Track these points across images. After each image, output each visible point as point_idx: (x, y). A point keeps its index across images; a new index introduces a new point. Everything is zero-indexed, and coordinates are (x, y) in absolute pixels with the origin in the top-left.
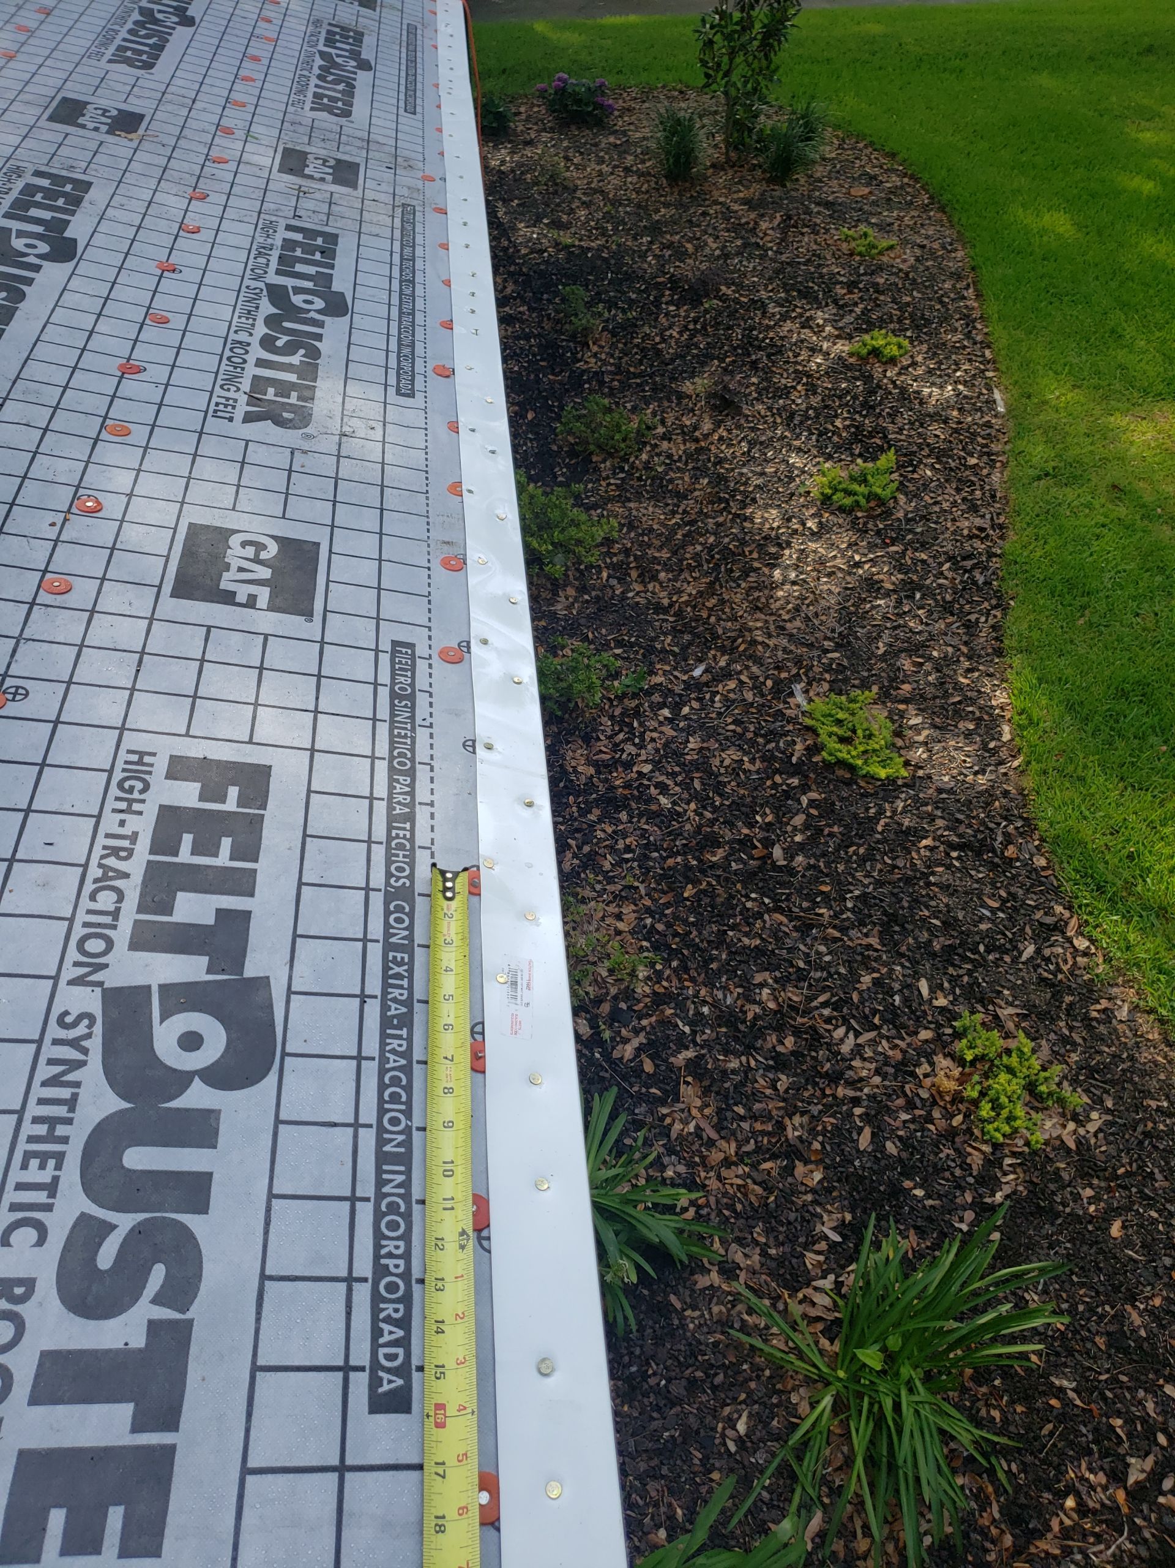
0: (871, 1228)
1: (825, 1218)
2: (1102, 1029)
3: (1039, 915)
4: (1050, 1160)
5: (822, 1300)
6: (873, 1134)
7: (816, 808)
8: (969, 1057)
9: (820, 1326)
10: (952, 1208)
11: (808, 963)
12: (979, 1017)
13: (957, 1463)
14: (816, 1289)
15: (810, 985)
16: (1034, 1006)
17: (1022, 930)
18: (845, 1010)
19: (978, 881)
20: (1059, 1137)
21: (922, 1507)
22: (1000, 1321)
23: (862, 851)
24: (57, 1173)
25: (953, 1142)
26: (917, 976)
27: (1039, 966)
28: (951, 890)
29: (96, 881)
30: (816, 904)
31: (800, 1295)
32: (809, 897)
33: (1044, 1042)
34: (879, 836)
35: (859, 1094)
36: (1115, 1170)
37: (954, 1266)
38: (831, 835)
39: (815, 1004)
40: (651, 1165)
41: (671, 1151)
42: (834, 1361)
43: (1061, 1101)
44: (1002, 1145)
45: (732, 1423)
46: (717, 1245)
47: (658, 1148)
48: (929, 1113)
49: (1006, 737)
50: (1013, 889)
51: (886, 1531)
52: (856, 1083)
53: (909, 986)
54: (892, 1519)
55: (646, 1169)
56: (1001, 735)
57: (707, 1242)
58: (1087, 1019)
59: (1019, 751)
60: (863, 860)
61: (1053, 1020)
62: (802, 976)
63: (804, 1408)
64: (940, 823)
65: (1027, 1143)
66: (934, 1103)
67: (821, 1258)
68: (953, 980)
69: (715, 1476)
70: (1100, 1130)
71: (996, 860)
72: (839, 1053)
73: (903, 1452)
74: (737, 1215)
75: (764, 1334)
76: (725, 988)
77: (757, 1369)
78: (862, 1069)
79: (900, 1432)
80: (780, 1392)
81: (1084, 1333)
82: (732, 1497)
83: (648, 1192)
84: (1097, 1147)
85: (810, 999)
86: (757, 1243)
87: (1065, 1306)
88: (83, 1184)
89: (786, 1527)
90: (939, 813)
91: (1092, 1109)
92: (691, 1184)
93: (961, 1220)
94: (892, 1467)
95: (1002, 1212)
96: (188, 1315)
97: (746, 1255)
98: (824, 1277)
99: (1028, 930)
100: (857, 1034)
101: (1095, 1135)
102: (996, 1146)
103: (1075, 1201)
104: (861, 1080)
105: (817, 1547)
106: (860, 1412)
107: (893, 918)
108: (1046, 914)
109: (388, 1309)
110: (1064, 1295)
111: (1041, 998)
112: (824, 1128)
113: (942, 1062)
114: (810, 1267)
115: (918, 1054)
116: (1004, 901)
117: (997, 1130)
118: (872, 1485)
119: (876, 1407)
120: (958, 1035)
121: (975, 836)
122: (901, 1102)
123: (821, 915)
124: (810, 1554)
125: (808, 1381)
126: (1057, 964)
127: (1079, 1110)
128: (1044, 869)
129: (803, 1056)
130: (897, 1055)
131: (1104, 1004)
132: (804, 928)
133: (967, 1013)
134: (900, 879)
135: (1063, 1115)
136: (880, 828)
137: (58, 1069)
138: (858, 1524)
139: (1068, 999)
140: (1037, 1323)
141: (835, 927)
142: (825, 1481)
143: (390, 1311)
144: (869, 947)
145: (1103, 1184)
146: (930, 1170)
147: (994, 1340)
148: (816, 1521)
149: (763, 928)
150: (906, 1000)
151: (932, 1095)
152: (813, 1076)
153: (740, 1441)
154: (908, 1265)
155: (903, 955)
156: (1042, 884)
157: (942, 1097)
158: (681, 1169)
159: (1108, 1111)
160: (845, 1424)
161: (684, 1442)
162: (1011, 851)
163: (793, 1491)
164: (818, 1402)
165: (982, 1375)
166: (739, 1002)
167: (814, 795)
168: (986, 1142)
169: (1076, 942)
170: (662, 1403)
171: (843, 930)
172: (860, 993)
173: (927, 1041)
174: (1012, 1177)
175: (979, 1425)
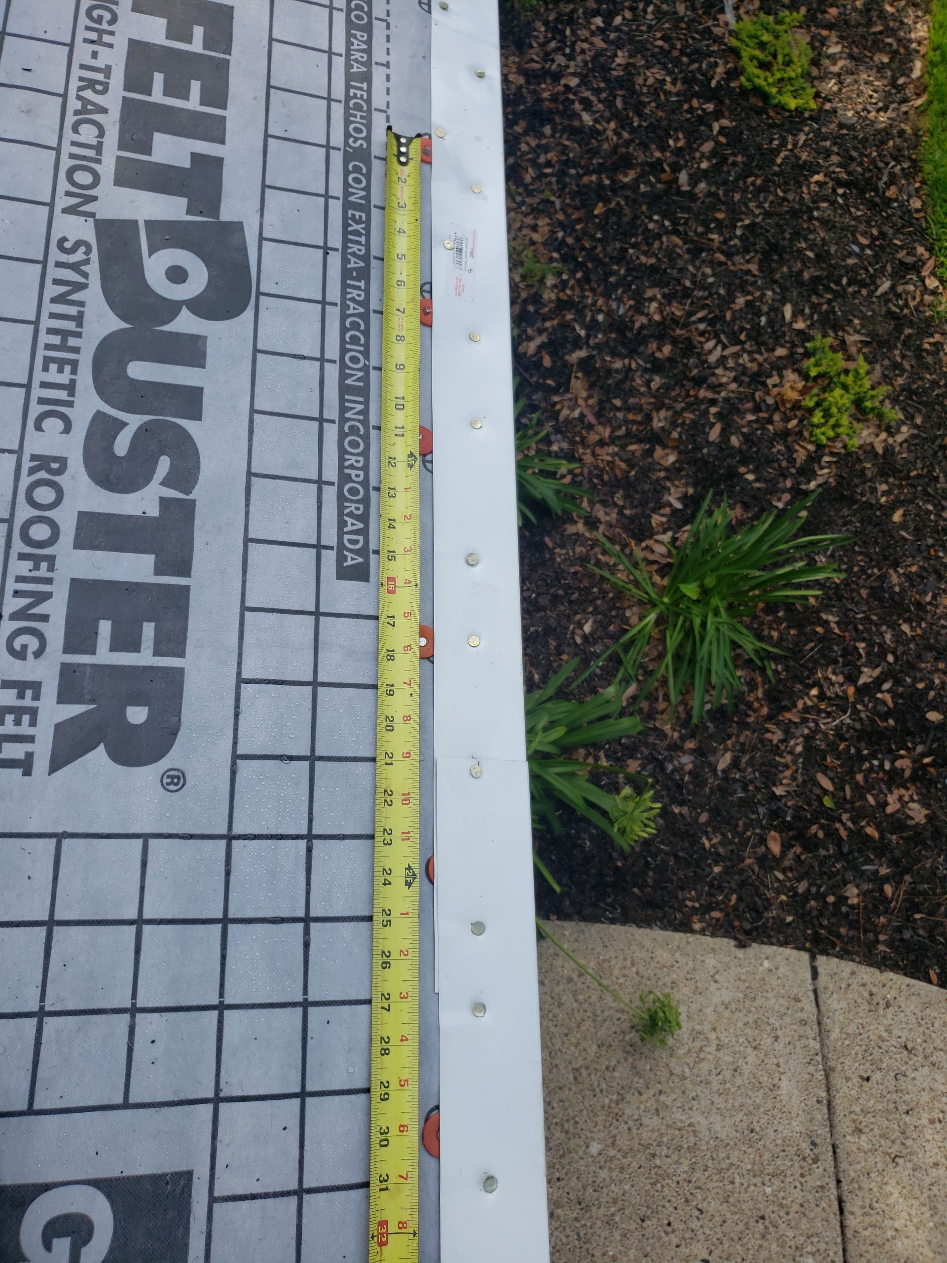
0: (707, 501)
1: (673, 490)
2: (930, 359)
3: (901, 255)
4: (859, 460)
5: (660, 549)
6: (723, 430)
7: (726, 135)
8: (813, 373)
9: (655, 567)
10: (774, 490)
11: (694, 282)
12: (829, 340)
13: (740, 663)
14: (657, 541)
15: (692, 302)
16: (877, 335)
17: (884, 267)
18: (718, 326)
19: (856, 219)
20: (871, 444)
21: (709, 686)
22: (793, 573)
23: (759, 182)
24: (73, 377)
25: (786, 441)
26: (783, 301)
27: (890, 300)
28: (830, 226)
29: (76, 113)
30: (709, 230)
31: (644, 545)
32: (705, 224)
33: (878, 367)
34: (776, 169)
35: (716, 396)
36: (909, 472)
37: (767, 532)
38: (735, 164)
39: (694, 318)
40: (541, 441)
41: (557, 430)
42: (662, 591)
43: (880, 416)
44: (824, 446)
45: (580, 625)
46: (585, 504)
47: (548, 427)
48: (771, 417)
49: (916, 74)
50: (885, 229)
51: (680, 698)
52: (717, 388)
53: (776, 310)
54: (686, 691)
55: (537, 443)
56: (911, 70)
57: (578, 501)
58: (919, 349)
59: (924, 90)
60: (758, 191)
61: (891, 348)
62: (686, 293)
63: (634, 620)
64: (835, 159)
65: (845, 446)
66: (777, 408)
67: (664, 519)
68: (815, 307)
69: (565, 657)
70: (906, 441)
71: (877, 200)
72: (706, 362)
73: (703, 652)
74: (604, 484)
75: (613, 569)
76: (619, 300)
77: (604, 592)
78: (723, 376)
79: (702, 640)
80: (618, 608)
81: (854, 586)
82: (574, 670)
83: (536, 461)
84: (900, 453)
85: (690, 314)
86: (616, 505)
87: (844, 567)
88: (96, 387)
89: (611, 690)
90: (835, 149)
91: (904, 423)
92: (570, 457)
93: (779, 500)
94: (692, 661)
95: (813, 497)
96: (191, 497)
97: (607, 514)
98: (664, 532)
99: (889, 268)
100: (725, 347)
101: (901, 444)
102: (820, 446)
103: (872, 493)
104: (721, 385)
105: (629, 705)
106: (675, 626)
107: (774, 248)
108: (908, 254)
109: (351, 507)
110: (845, 559)
111: (884, 329)
112: (684, 423)
113: (790, 376)
114: (654, 525)
115: (772, 368)
116: (874, 239)
117: (823, 434)
118: (675, 671)
119: (688, 624)
120: (808, 354)
121: (863, 175)
122: (749, 405)
123: (712, 240)
124: (624, 708)
125: (641, 603)
126: (906, 300)
127: (893, 424)
128: (918, 211)
129: (677, 362)
130: (754, 367)
131: (937, 338)
132: (696, 252)
133: (819, 336)
134: (787, 212)
135: (879, 427)
136: (779, 161)
137: (63, 289)
138: (661, 693)
139: (908, 331)
140: (820, 576)
141: (722, 252)
142: (641, 666)
143: (353, 509)
144: (748, 272)
145: (897, 482)
146: (763, 460)
147: (785, 586)
148: (632, 689)
149: (660, 248)
150: (770, 322)
151: (776, 403)
152: (681, 379)
153: (585, 637)
154: (731, 529)
155: (775, 282)
156: (912, 225)
157: (784, 404)
158: (565, 445)
159: (916, 427)
160: (663, 633)
161: (545, 634)
162: (892, 192)
163: (618, 670)
164: (645, 617)
165: (771, 608)
166: (630, 313)
167: (725, 122)
168: (811, 442)
169: (927, 282)
170: (531, 609)
171: (729, 255)
172: (734, 312)
173: (780, 358)
174: (826, 471)
175: (761, 638)
